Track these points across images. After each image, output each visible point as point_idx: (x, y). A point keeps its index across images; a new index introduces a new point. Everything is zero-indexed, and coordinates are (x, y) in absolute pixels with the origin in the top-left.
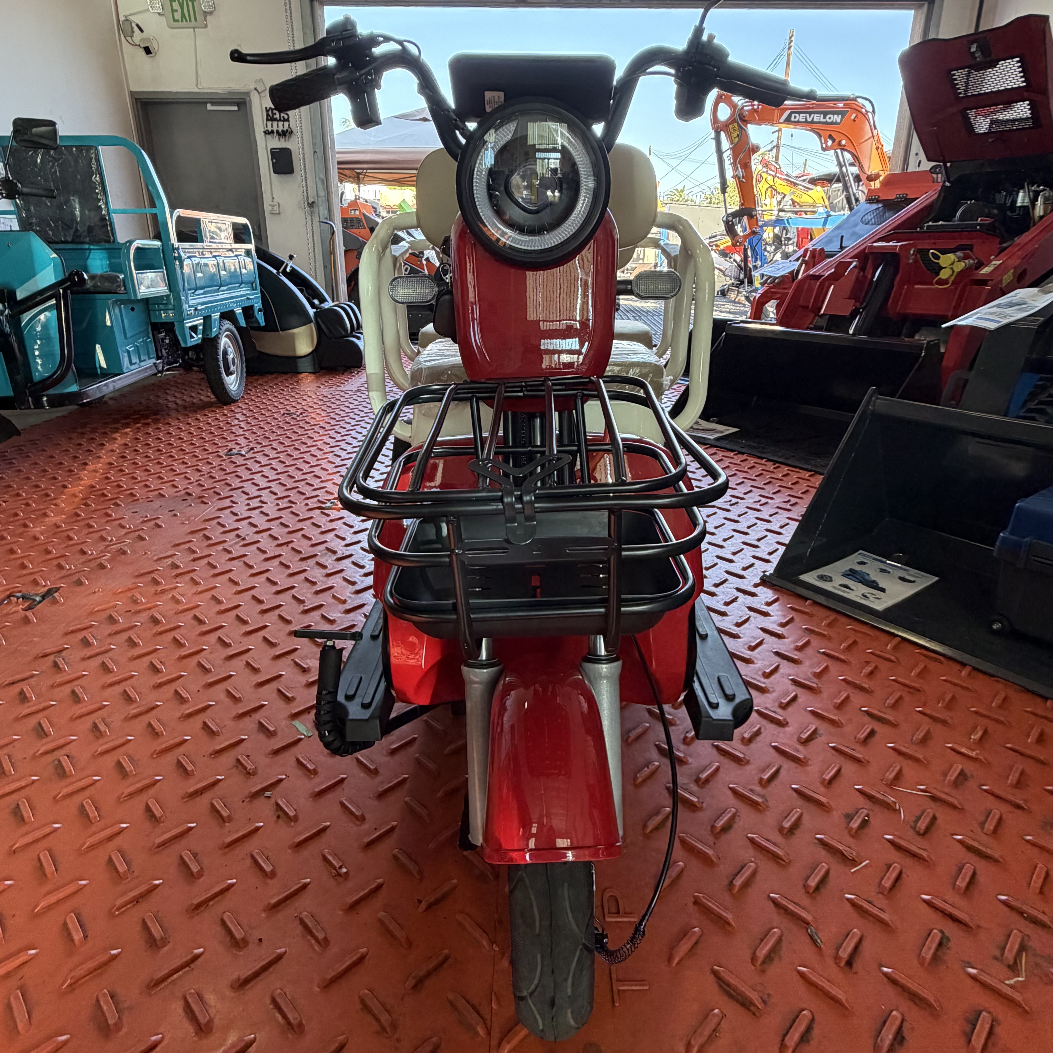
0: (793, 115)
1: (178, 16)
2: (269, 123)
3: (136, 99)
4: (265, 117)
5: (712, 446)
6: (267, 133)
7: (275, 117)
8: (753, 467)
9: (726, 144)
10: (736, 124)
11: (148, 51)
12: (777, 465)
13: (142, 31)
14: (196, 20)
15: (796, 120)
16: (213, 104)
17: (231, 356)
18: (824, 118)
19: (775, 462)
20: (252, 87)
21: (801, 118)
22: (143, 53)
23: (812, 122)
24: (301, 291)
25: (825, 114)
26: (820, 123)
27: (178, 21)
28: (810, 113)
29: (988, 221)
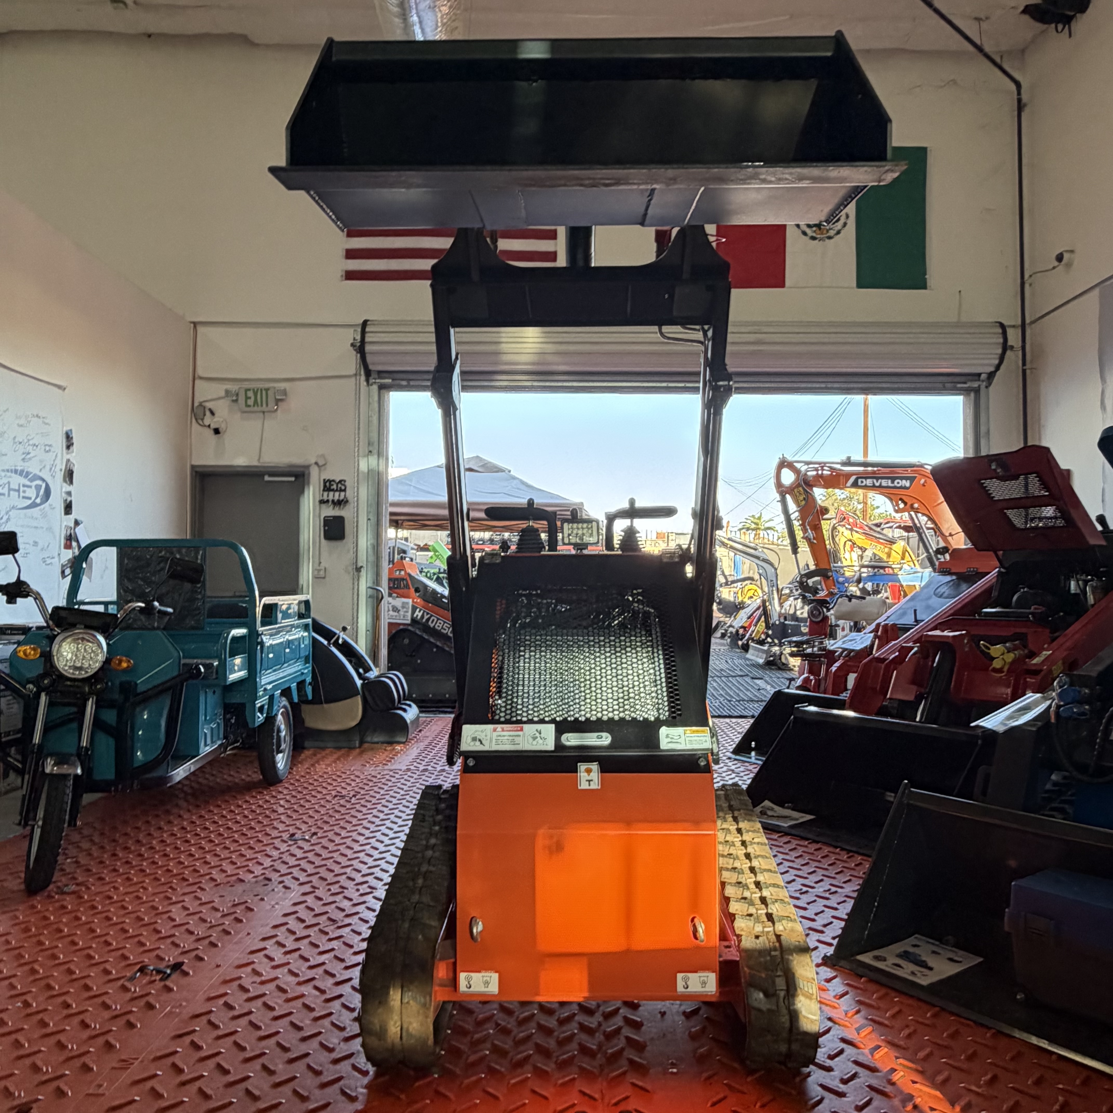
0: (860, 480)
1: (251, 402)
2: (326, 494)
3: (196, 472)
4: (322, 488)
5: (787, 834)
6: (322, 502)
7: (332, 487)
8: (827, 856)
9: (792, 507)
10: (801, 489)
11: (217, 431)
12: (851, 854)
13: (212, 413)
14: (267, 405)
15: (863, 484)
16: (271, 475)
17: (283, 734)
18: (893, 482)
19: (849, 851)
20: (313, 461)
21: (869, 482)
22: (212, 432)
23: (880, 486)
24: (350, 662)
25: (893, 480)
26: (888, 487)
27: (249, 406)
28: (877, 479)
29: (1041, 609)
